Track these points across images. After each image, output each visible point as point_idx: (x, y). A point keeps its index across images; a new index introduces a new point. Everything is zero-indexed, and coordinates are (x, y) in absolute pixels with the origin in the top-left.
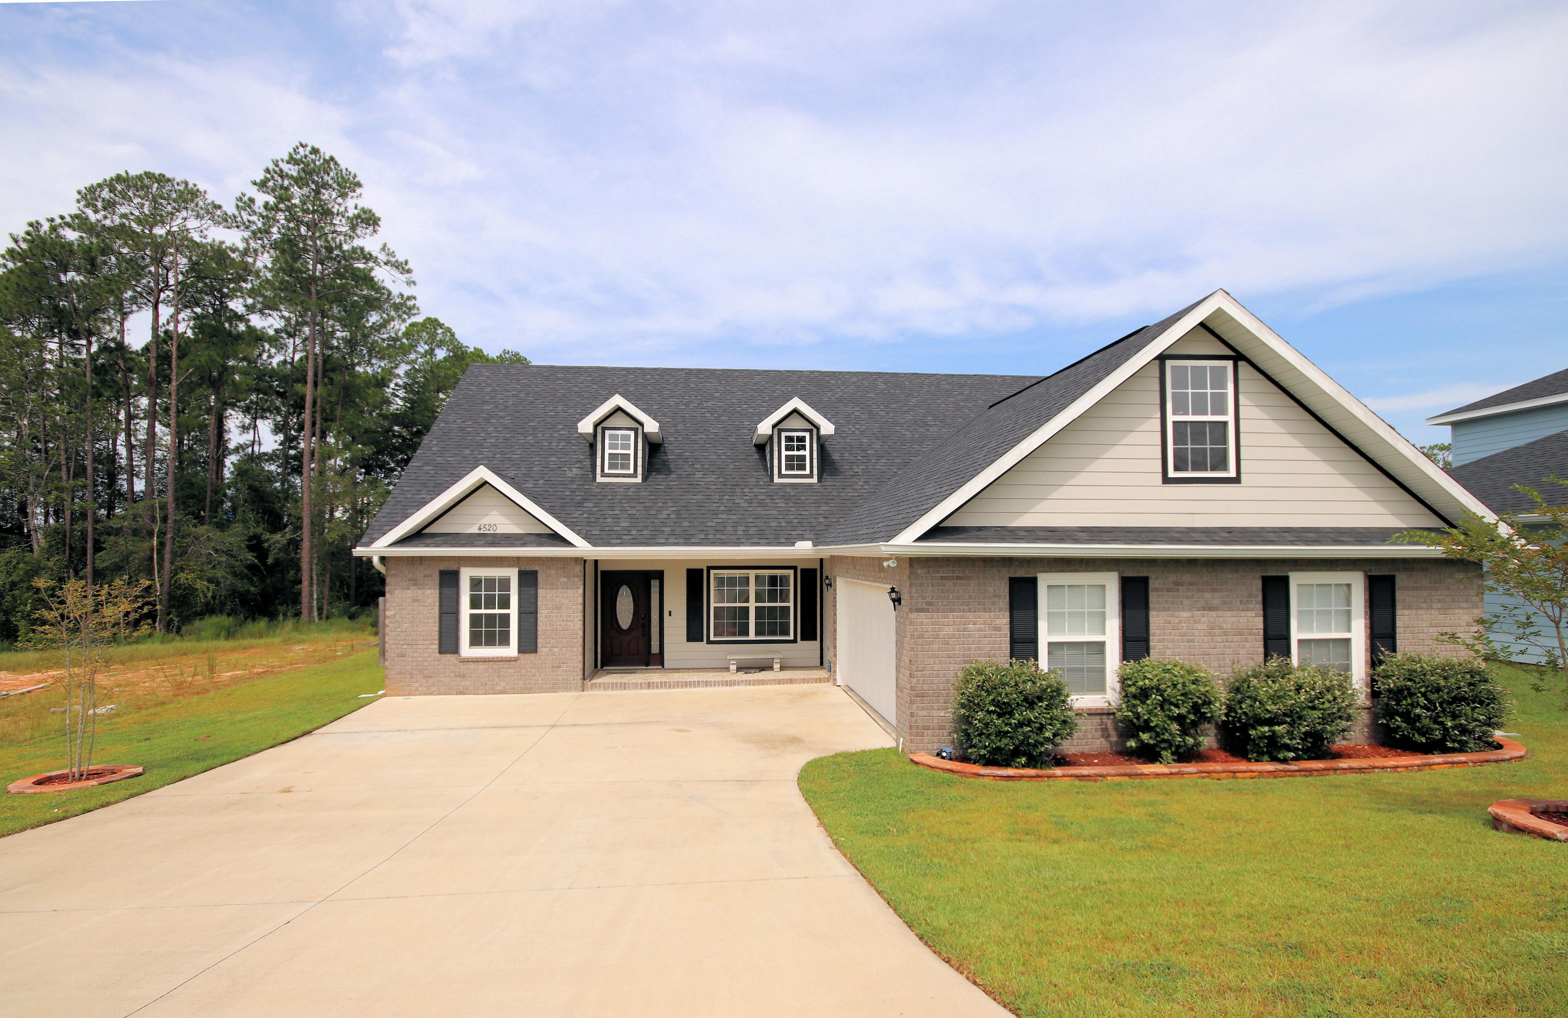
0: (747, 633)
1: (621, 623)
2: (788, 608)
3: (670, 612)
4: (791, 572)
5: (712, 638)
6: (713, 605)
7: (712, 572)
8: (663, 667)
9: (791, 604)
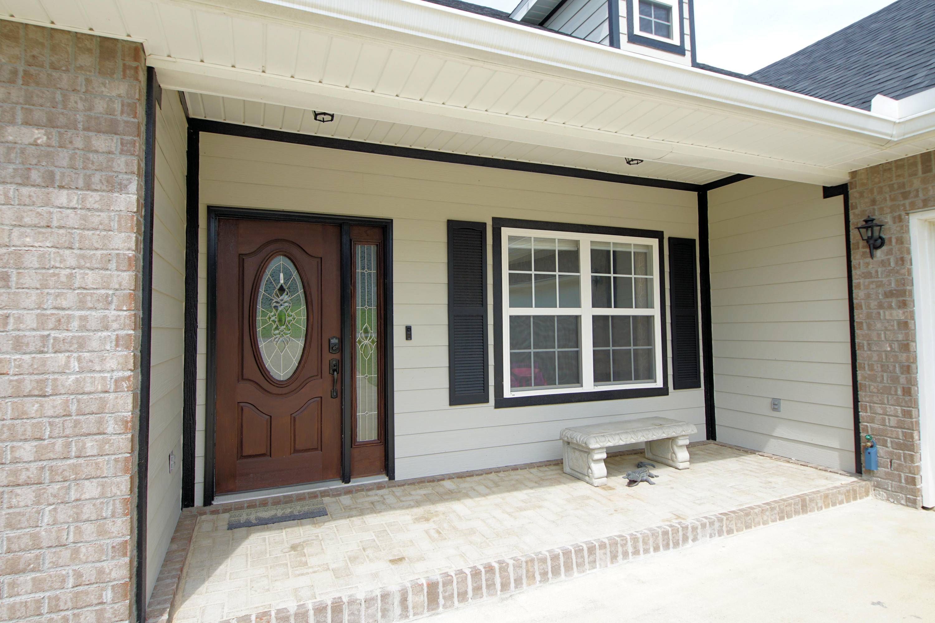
0: (577, 379)
1: (268, 362)
2: (649, 319)
3: (408, 329)
4: (654, 242)
5: (508, 393)
6: (508, 312)
7: (506, 232)
8: (391, 477)
9: (656, 312)
